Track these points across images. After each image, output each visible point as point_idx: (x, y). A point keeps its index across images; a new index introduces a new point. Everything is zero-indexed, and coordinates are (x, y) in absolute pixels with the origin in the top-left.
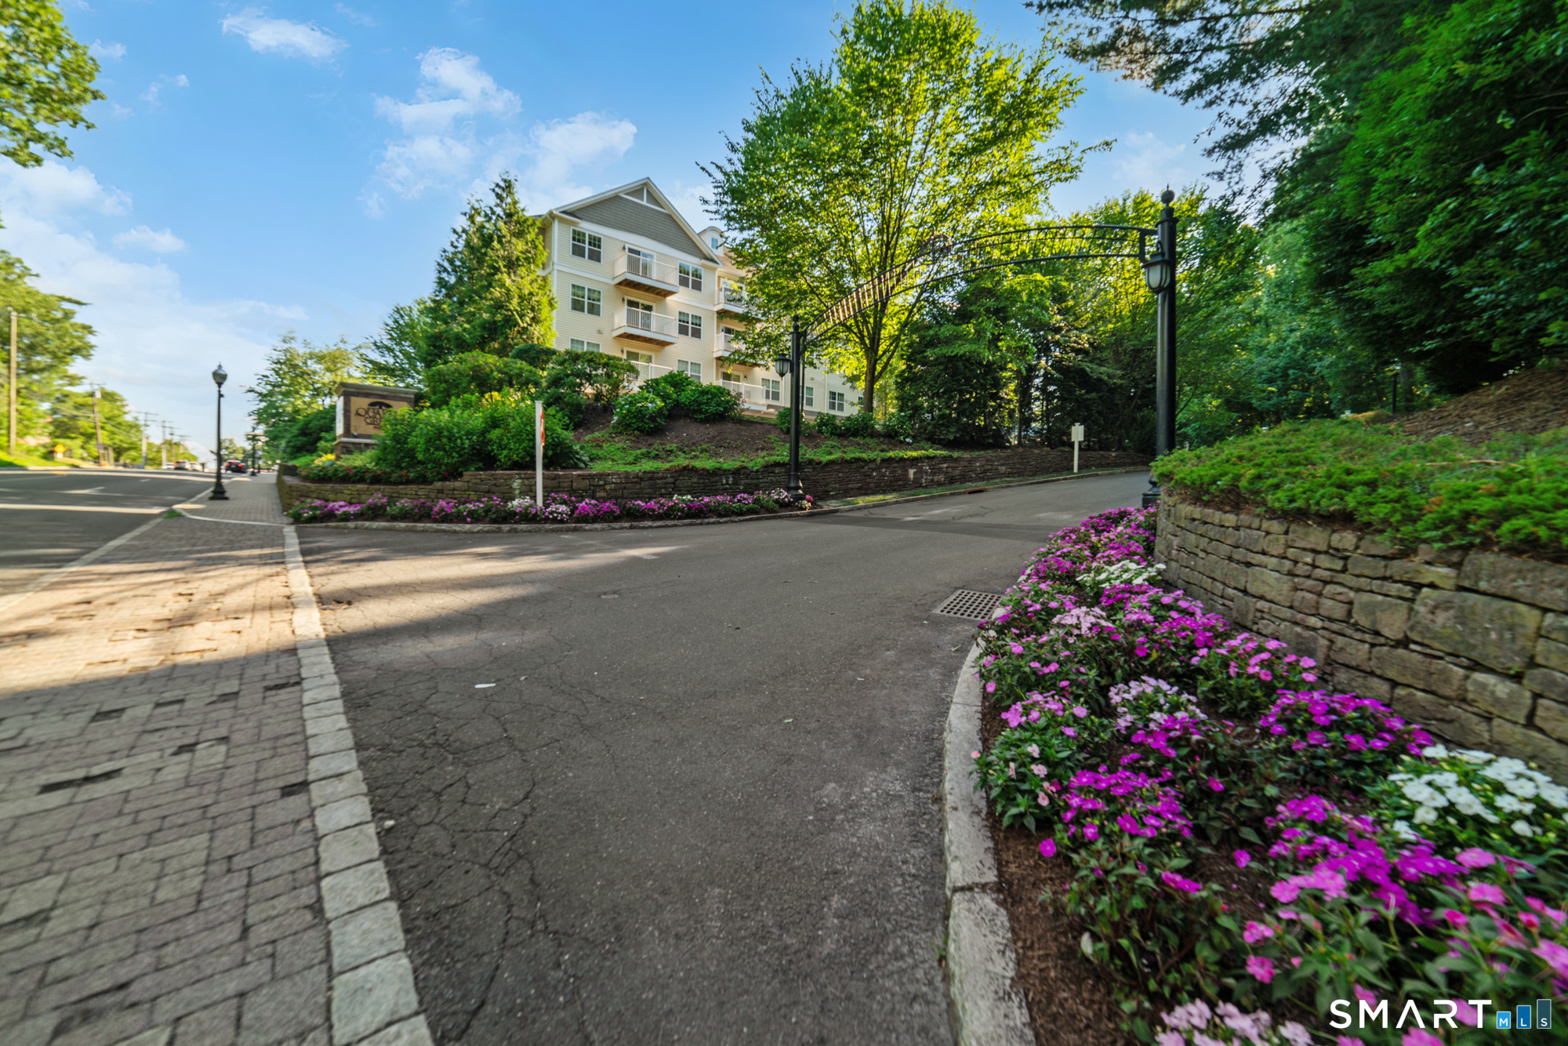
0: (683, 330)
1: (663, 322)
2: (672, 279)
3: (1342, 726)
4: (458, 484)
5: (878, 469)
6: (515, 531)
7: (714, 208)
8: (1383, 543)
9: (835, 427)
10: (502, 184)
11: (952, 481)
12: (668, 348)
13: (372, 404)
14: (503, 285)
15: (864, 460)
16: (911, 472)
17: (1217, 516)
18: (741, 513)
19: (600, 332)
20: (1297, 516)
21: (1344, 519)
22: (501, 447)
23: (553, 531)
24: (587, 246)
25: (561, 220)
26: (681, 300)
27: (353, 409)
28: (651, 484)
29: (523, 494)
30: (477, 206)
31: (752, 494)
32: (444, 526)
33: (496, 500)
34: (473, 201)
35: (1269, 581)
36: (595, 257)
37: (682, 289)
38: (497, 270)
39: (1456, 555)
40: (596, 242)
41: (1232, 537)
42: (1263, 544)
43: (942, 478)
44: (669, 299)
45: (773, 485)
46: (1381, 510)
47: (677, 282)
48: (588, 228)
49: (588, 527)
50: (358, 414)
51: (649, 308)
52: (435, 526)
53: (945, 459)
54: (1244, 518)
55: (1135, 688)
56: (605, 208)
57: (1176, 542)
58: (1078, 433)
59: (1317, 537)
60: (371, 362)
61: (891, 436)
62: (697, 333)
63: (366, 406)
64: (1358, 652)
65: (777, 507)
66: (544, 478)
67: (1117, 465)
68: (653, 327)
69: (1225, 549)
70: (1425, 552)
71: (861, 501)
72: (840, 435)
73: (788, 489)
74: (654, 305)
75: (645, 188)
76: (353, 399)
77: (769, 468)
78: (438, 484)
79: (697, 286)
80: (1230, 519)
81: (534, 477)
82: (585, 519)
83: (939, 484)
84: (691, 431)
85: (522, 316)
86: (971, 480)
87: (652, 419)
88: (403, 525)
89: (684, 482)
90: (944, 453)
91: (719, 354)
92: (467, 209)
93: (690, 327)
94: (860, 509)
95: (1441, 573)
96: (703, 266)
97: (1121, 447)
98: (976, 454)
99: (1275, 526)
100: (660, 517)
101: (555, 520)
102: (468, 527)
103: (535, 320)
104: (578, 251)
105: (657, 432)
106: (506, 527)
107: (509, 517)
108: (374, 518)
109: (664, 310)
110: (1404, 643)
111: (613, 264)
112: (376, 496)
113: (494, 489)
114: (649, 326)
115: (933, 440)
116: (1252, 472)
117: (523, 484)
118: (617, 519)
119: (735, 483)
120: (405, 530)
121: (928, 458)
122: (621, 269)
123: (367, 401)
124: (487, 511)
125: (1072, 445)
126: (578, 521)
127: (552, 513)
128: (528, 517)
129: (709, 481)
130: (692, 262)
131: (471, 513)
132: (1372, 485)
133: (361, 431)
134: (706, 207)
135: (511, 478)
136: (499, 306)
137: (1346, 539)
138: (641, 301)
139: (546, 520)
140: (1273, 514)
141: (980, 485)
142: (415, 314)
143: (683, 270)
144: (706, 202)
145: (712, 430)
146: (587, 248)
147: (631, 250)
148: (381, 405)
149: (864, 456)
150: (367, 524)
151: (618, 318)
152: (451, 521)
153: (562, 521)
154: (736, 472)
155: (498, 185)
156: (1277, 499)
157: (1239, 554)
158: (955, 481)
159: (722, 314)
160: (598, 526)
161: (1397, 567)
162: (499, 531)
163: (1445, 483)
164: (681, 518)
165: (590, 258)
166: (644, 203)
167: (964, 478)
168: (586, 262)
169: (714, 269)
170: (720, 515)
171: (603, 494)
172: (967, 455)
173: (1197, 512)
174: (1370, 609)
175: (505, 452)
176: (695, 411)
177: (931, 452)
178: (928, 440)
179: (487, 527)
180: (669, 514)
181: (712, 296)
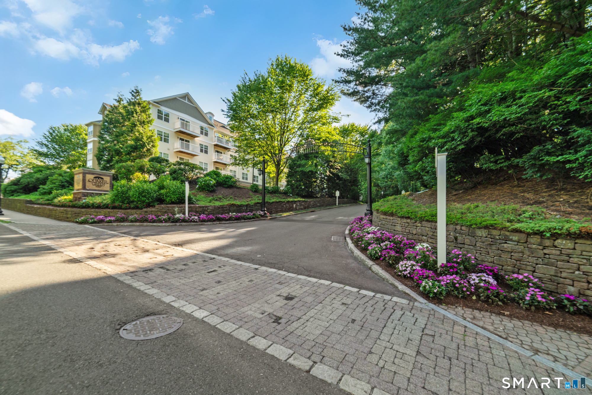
0: (201, 151)
1: (194, 147)
2: (197, 131)
3: (410, 244)
4: (153, 209)
5: (285, 204)
6: (181, 225)
7: (226, 113)
8: (413, 221)
9: (269, 190)
10: (135, 91)
11: (305, 208)
12: (195, 157)
13: (95, 177)
14: (138, 131)
15: (282, 202)
16: (294, 205)
17: (389, 218)
18: (250, 219)
19: (169, 149)
20: (402, 217)
21: (408, 218)
22: (166, 196)
23: (195, 225)
24: (163, 116)
25: (153, 105)
26: (201, 140)
27: (87, 179)
28: (223, 209)
29: (179, 213)
30: (121, 97)
31: (251, 212)
32: (155, 224)
33: (170, 215)
34: (119, 95)
35: (398, 228)
36: (167, 120)
37: (201, 135)
38: (135, 125)
39: (421, 222)
40: (167, 115)
41: (392, 221)
42: (397, 222)
43: (302, 207)
44: (196, 139)
45: (257, 210)
46: (413, 216)
47: (199, 133)
48: (164, 109)
49: (206, 223)
50: (89, 181)
51: (188, 141)
52: (151, 224)
53: (303, 201)
54: (394, 218)
55: (384, 243)
56: (171, 102)
57: (380, 223)
58: (338, 194)
59: (405, 220)
60: (36, 151)
61: (285, 193)
62: (206, 152)
63: (92, 178)
64: (410, 237)
65: (260, 216)
66: (189, 207)
67: (347, 203)
68: (190, 149)
69: (391, 223)
70: (418, 222)
71: (285, 214)
72: (270, 193)
73: (262, 211)
74: (190, 141)
75: (186, 96)
76: (87, 175)
77: (256, 204)
78: (145, 209)
79: (206, 134)
80: (391, 218)
81: (185, 207)
82: (204, 221)
83: (302, 209)
84: (223, 191)
85: (148, 144)
86: (310, 208)
87: (212, 187)
88: (138, 224)
89: (232, 209)
90: (304, 200)
91: (215, 160)
92: (117, 98)
93: (204, 150)
94: (285, 216)
95: (419, 225)
96: (209, 127)
97: (347, 198)
98: (311, 200)
99: (399, 219)
100: (227, 220)
101: (194, 222)
102: (164, 224)
103: (153, 146)
104: (160, 117)
105: (213, 191)
106: (178, 224)
107: (178, 220)
108: (123, 222)
109: (194, 143)
110: (416, 234)
111: (174, 124)
112: (120, 214)
113: (168, 211)
114: (189, 148)
115: (299, 195)
116: (395, 210)
117: (179, 209)
118: (214, 221)
119: (246, 209)
120: (139, 226)
121: (299, 201)
122: (178, 126)
123: (93, 176)
124: (169, 219)
125: (336, 197)
126: (202, 221)
127: (193, 219)
128: (184, 221)
129: (239, 208)
130: (205, 125)
131: (164, 220)
132: (412, 213)
133: (90, 188)
134: (223, 113)
135: (174, 207)
136: (137, 140)
137: (409, 221)
138: (185, 139)
139: (191, 221)
140: (399, 217)
141: (313, 209)
142: (62, 131)
143: (202, 128)
144: (223, 111)
145: (231, 191)
146: (164, 117)
147: (181, 119)
148: (99, 178)
149: (281, 200)
150: (122, 224)
151: (177, 145)
152: (156, 222)
153: (196, 222)
154: (247, 206)
155: (133, 91)
156: (399, 215)
157: (393, 224)
158: (306, 208)
159: (216, 145)
160: (209, 223)
161: (415, 224)
162: (176, 225)
163: (420, 213)
164: (234, 220)
165: (165, 120)
166: (186, 102)
167: (308, 207)
168: (163, 122)
169: (213, 129)
170: (245, 219)
171: (207, 213)
172: (309, 200)
173: (385, 217)
174: (412, 230)
175: (169, 198)
176: (224, 184)
177: (299, 199)
178: (297, 195)
179: (171, 224)
180: (230, 219)
181: (212, 138)
